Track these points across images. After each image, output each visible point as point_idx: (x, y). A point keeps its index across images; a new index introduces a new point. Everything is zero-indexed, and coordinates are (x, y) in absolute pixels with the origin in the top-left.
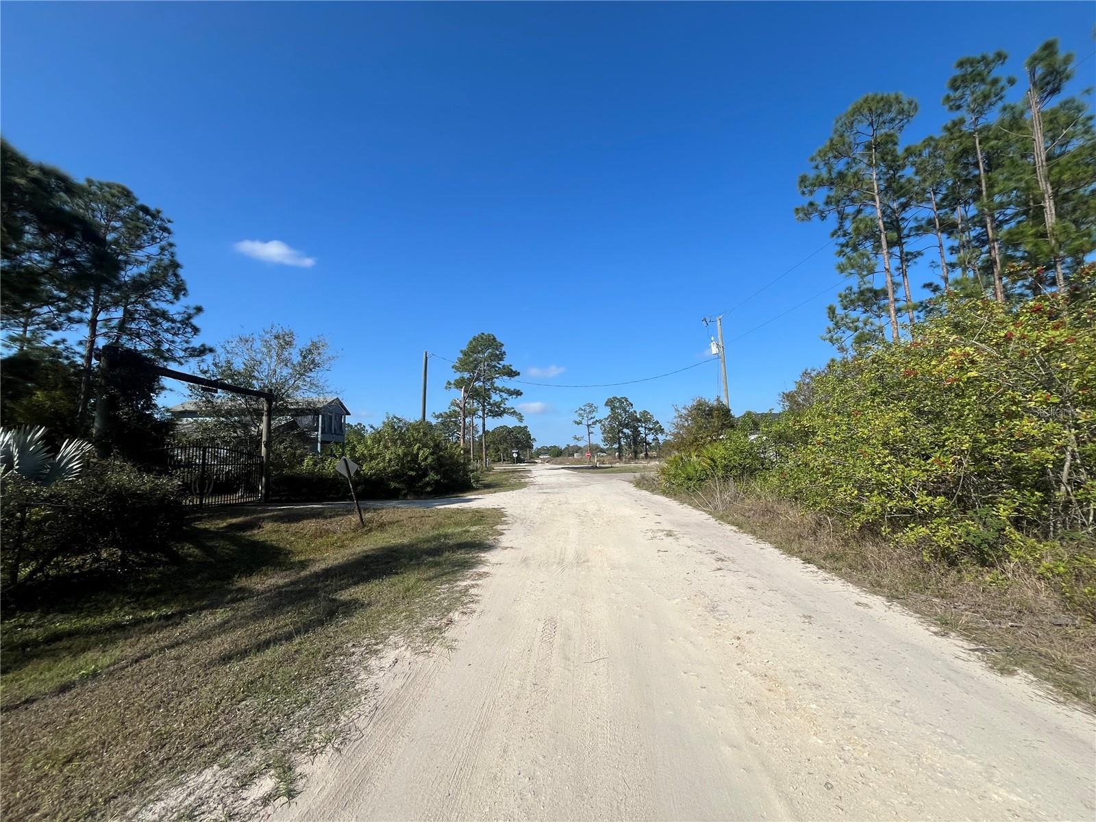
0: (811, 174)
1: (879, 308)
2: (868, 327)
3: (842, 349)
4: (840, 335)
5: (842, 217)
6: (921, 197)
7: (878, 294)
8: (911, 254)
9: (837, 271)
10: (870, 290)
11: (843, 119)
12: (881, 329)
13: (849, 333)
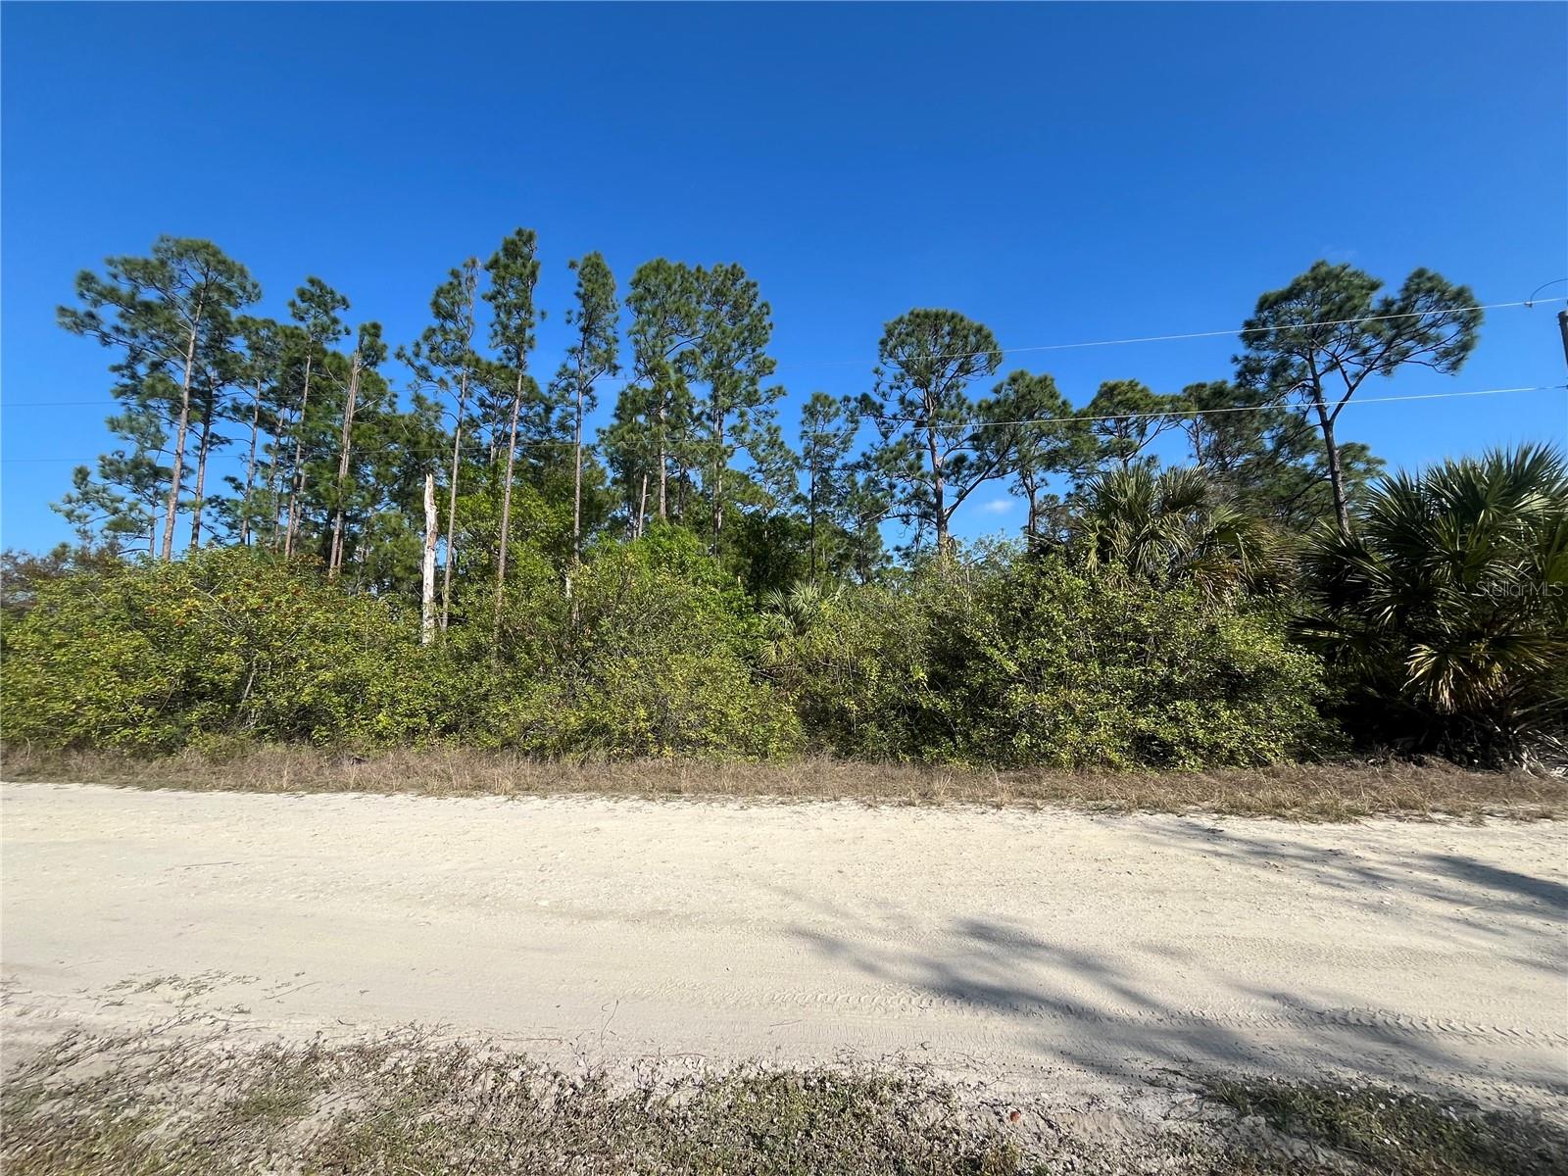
1: (156, 493)
2: (133, 515)
3: (84, 534)
4: (86, 510)
5: (136, 356)
6: (248, 379)
7: (157, 473)
8: (218, 438)
9: (107, 427)
10: (151, 466)
12: (151, 521)
13: (102, 512)
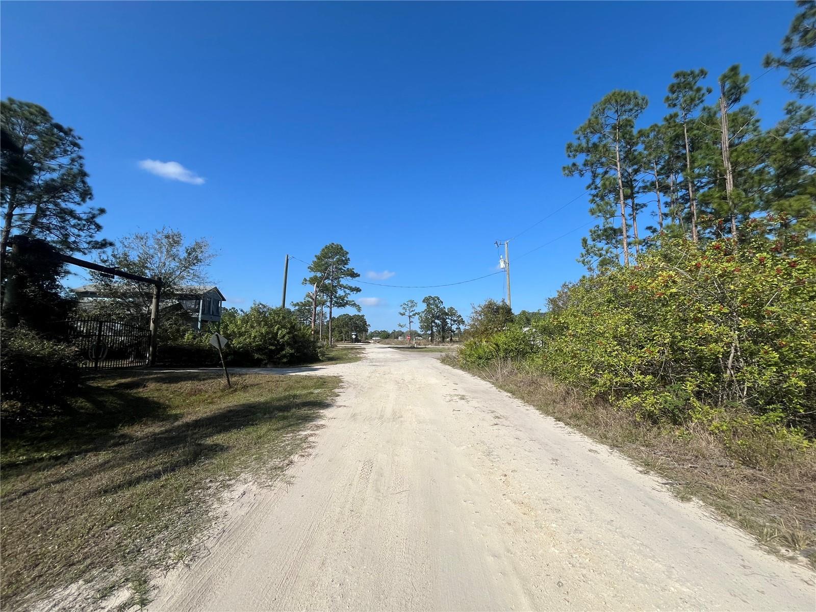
0: (575, 143)
1: (616, 241)
2: (608, 255)
3: (590, 269)
4: (589, 258)
5: (595, 176)
6: (648, 166)
7: (616, 232)
8: (639, 205)
9: (590, 214)
10: (612, 229)
11: (598, 106)
12: (617, 256)
13: (596, 258)
